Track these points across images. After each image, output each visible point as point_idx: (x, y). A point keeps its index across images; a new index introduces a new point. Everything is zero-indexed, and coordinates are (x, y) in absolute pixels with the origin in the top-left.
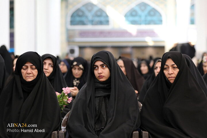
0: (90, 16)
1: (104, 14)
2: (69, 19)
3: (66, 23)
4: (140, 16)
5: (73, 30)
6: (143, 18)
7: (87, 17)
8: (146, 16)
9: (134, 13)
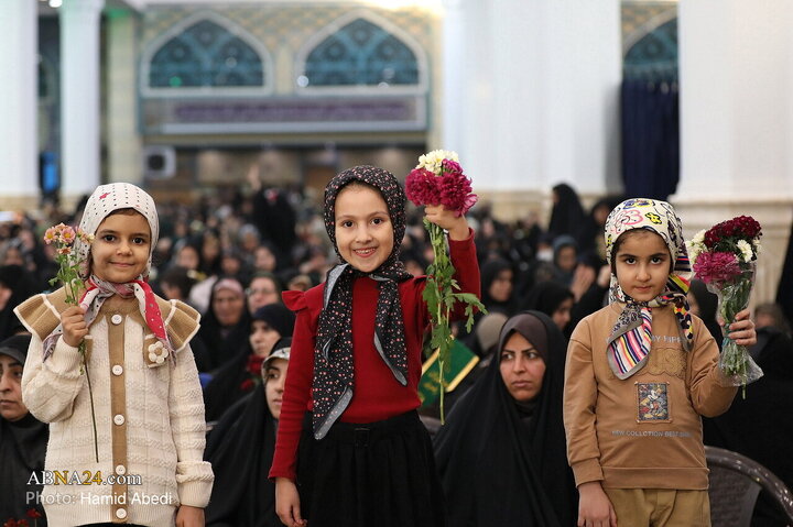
0: (207, 60)
1: (248, 55)
2: (146, 69)
3: (137, 80)
4: (354, 60)
5: (159, 101)
6: (362, 65)
7: (198, 62)
8: (370, 60)
9: (335, 51)
